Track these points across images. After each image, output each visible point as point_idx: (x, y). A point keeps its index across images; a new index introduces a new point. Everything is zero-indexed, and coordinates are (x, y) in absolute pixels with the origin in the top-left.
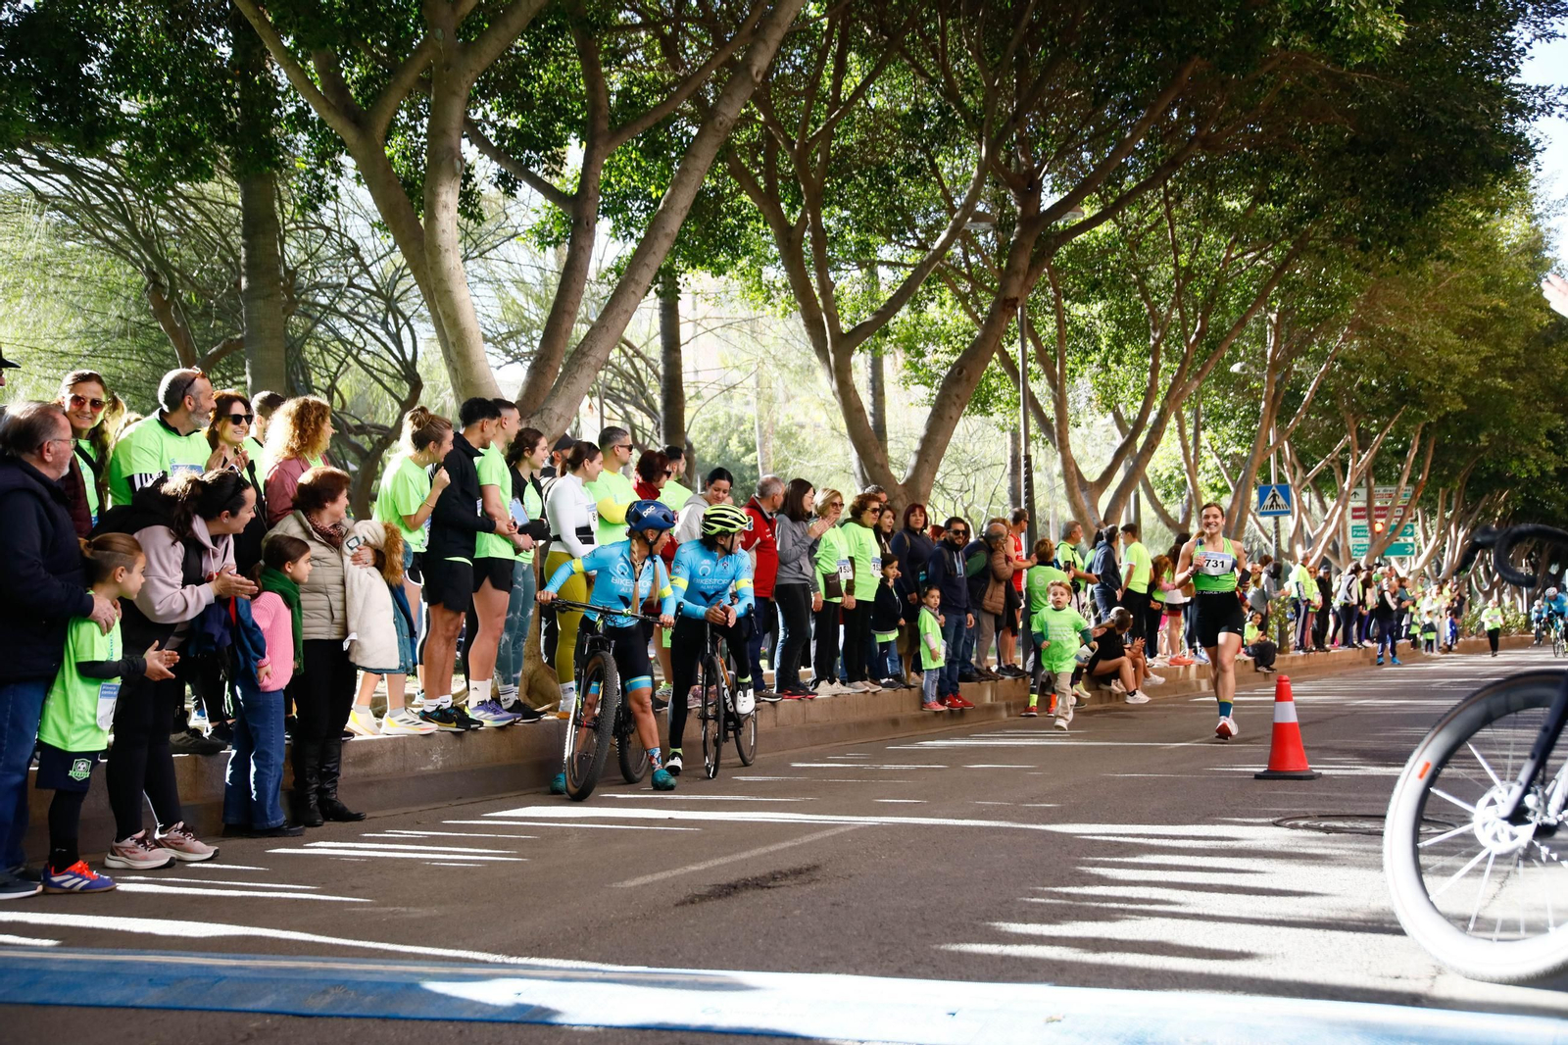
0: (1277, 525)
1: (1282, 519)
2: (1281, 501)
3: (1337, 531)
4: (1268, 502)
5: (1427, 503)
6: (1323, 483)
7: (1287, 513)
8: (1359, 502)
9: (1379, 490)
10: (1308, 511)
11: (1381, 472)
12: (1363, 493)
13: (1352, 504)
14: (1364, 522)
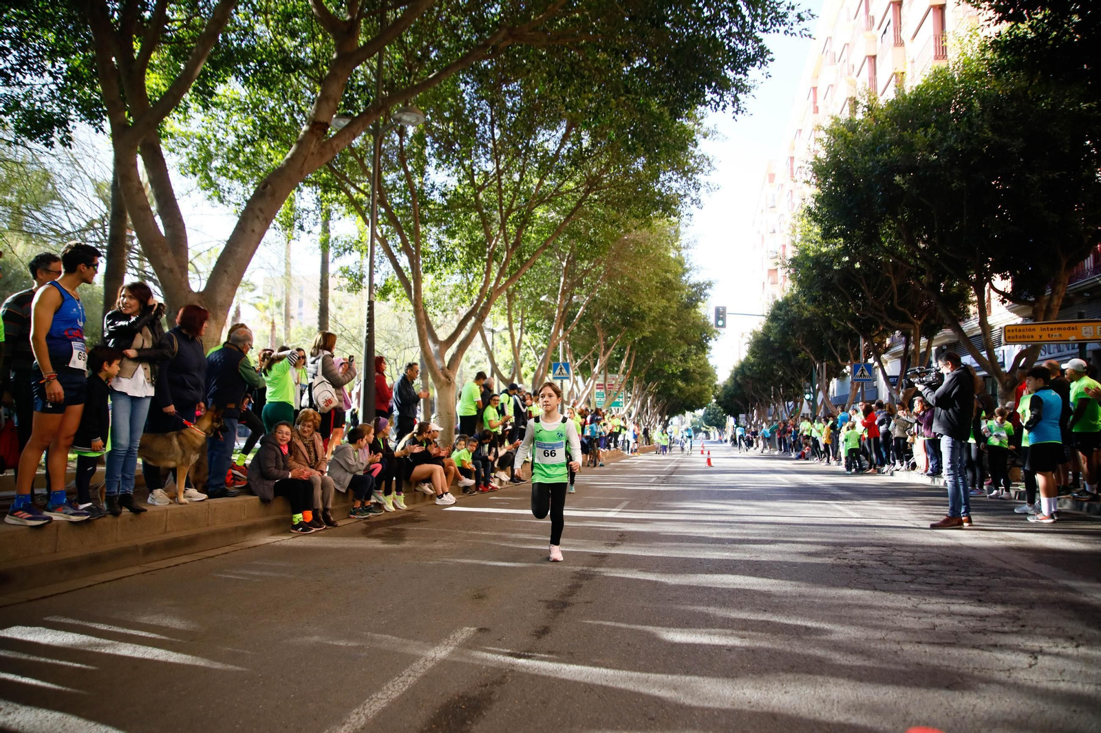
0: (562, 384)
1: (565, 381)
2: (564, 371)
3: (589, 394)
4: (558, 372)
5: (629, 386)
6: (585, 370)
7: (567, 378)
8: (601, 380)
9: (609, 376)
10: (576, 383)
11: (611, 367)
12: (602, 377)
13: (597, 382)
14: (603, 391)
